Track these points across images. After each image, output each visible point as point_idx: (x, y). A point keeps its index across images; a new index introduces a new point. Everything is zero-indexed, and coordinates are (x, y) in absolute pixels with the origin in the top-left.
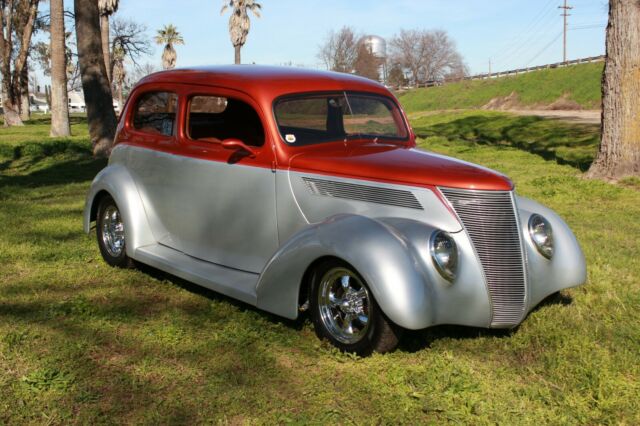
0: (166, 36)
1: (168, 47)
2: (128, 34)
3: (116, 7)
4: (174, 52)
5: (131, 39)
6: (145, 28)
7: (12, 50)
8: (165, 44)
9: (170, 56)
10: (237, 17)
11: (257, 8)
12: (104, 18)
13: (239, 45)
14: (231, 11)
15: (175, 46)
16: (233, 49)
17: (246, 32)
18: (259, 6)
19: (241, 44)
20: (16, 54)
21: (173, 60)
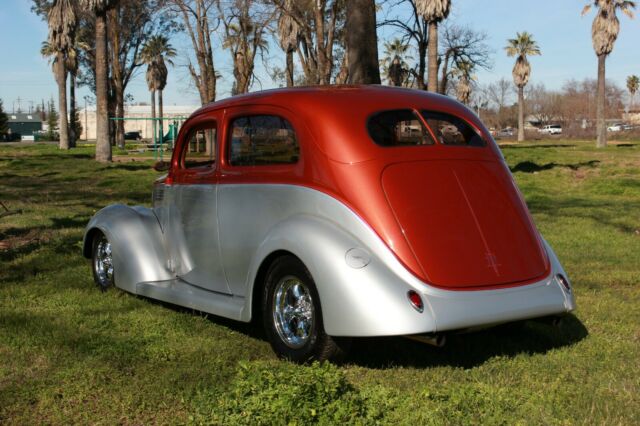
0: (518, 47)
1: (521, 59)
2: (464, 44)
3: (446, 13)
4: (528, 65)
5: (466, 50)
6: (484, 37)
7: (332, 66)
8: (517, 56)
9: (522, 70)
10: (602, 21)
11: (630, 7)
12: (433, 26)
13: (603, 54)
14: (595, 12)
15: (529, 57)
16: (597, 59)
17: (613, 37)
18: (632, 4)
19: (607, 53)
20: (338, 70)
21: (526, 74)
